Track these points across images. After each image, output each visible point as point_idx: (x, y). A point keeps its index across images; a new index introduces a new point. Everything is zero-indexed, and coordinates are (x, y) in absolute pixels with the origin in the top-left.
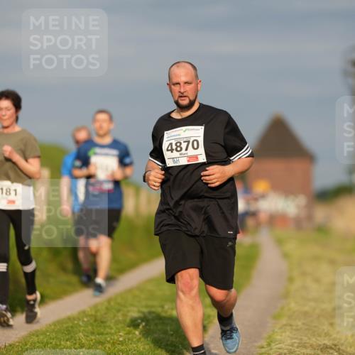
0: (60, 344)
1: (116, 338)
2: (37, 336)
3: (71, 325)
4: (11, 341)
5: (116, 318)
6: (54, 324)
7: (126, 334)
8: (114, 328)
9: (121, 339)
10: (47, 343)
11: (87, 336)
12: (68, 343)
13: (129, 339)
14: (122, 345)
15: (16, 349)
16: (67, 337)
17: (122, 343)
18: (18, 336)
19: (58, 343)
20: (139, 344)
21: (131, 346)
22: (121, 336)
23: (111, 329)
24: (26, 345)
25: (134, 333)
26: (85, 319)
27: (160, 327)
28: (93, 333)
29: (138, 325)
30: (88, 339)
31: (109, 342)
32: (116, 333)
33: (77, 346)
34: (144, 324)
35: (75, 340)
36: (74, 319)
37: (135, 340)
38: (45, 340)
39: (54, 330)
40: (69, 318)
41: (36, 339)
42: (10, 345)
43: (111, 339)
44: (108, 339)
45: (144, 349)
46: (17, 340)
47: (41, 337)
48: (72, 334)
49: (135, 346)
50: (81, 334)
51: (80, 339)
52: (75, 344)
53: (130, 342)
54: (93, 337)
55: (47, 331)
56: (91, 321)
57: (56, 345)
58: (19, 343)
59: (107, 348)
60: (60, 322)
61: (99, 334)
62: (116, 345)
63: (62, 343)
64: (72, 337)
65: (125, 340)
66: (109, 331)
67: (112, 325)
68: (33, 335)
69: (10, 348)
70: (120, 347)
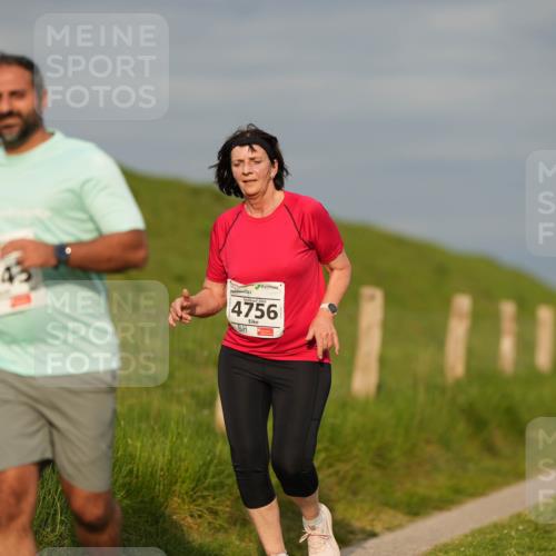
3: (498, 535)
6: (473, 534)
26: (521, 528)
28: (531, 549)
36: (503, 527)
39: (471, 544)
40: (495, 526)
48: (499, 550)
50: (512, 550)
56: (530, 530)
60: (481, 531)
61: (540, 550)
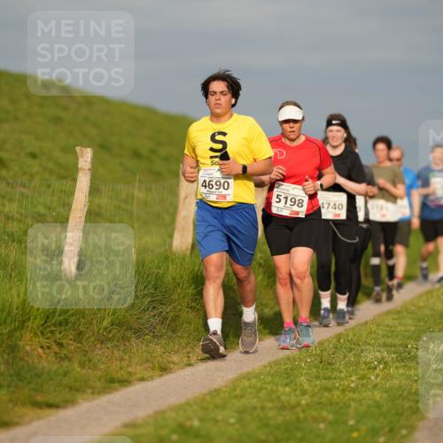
0: (277, 391)
1: (346, 383)
2: (249, 379)
3: (291, 366)
4: (216, 386)
5: (347, 359)
6: (270, 365)
7: (359, 379)
8: (344, 371)
9: (352, 385)
10: (261, 389)
11: (311, 381)
12: (287, 389)
13: (362, 386)
14: (354, 392)
15: (222, 395)
16: (286, 381)
17: (354, 390)
18: (225, 379)
19: (274, 388)
20: (376, 393)
21: (364, 395)
22: (353, 381)
23: (341, 372)
24: (235, 390)
25: (369, 378)
26: (309, 360)
27: (401, 371)
28: (317, 377)
29: (375, 368)
30: (312, 384)
31: (337, 388)
32: (346, 377)
33: (298, 392)
34: (381, 366)
35: (296, 385)
36: (295, 360)
37: (369, 386)
38: (259, 385)
39: (269, 373)
41: (247, 383)
42: (216, 390)
43: (340, 385)
44: (337, 385)
45: (381, 397)
46: (223, 384)
47: (254, 381)
48: (292, 378)
49: (369, 393)
50: (303, 378)
51: (301, 384)
52: (296, 390)
53: (364, 389)
54: (318, 383)
55: (261, 374)
56: (316, 362)
57: (272, 391)
58: (226, 387)
59: (335, 397)
60: (277, 362)
61: (325, 379)
62: (347, 393)
63: (280, 389)
64: (291, 381)
65: (357, 386)
66: (338, 375)
67: (341, 367)
68: (244, 378)
69: (215, 394)
70: (351, 395)
